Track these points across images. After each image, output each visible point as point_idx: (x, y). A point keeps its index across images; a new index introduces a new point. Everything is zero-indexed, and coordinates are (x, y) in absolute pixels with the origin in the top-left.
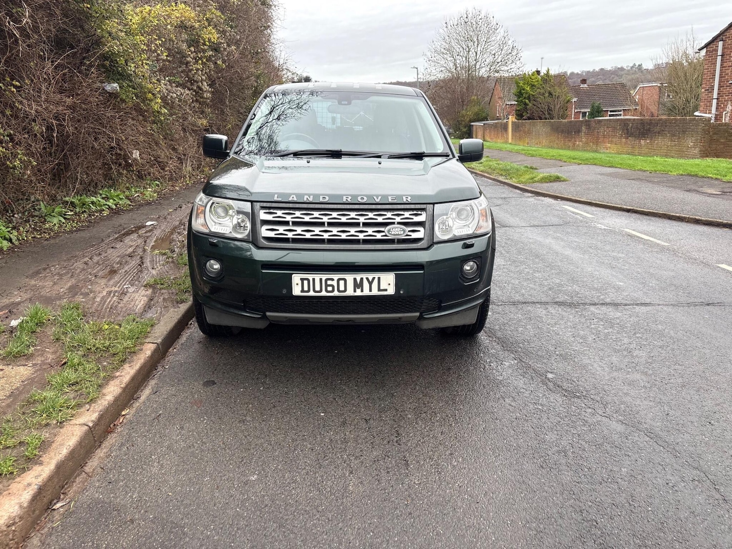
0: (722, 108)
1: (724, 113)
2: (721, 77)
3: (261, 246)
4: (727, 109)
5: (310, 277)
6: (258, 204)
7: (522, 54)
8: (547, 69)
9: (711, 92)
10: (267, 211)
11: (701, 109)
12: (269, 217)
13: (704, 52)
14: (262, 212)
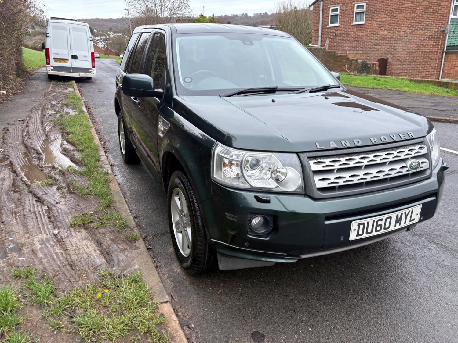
0: (323, 42)
1: (325, 44)
2: (322, 23)
3: (317, 197)
4: (327, 42)
5: (365, 221)
6: (305, 154)
7: (190, 3)
8: (212, 14)
9: (317, 32)
10: (316, 161)
11: (312, 42)
12: (320, 167)
13: (312, 8)
14: (311, 162)
